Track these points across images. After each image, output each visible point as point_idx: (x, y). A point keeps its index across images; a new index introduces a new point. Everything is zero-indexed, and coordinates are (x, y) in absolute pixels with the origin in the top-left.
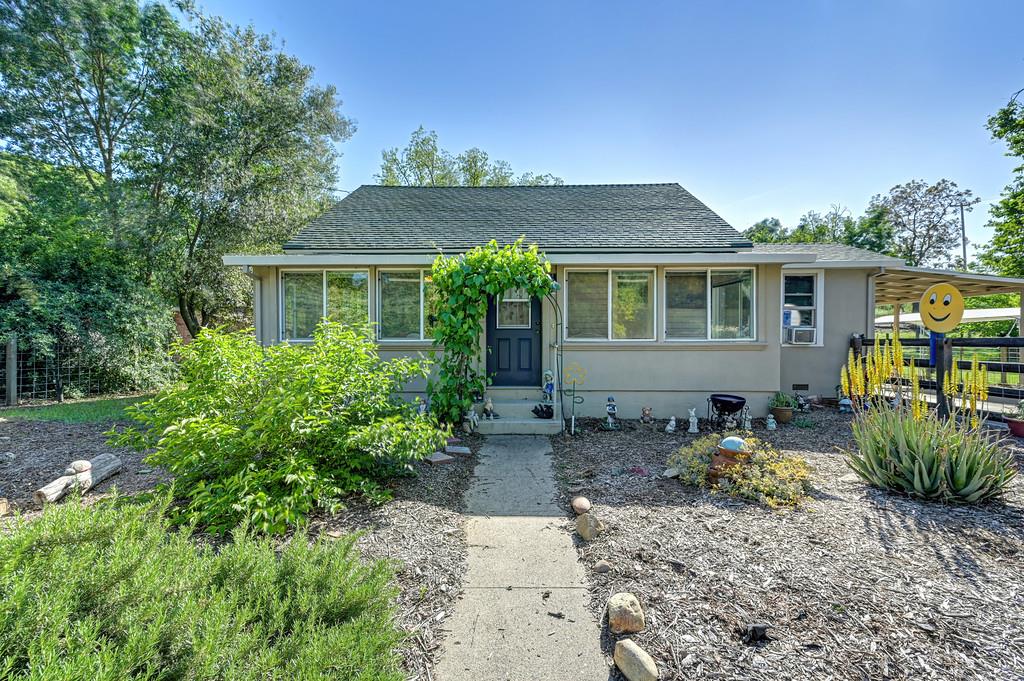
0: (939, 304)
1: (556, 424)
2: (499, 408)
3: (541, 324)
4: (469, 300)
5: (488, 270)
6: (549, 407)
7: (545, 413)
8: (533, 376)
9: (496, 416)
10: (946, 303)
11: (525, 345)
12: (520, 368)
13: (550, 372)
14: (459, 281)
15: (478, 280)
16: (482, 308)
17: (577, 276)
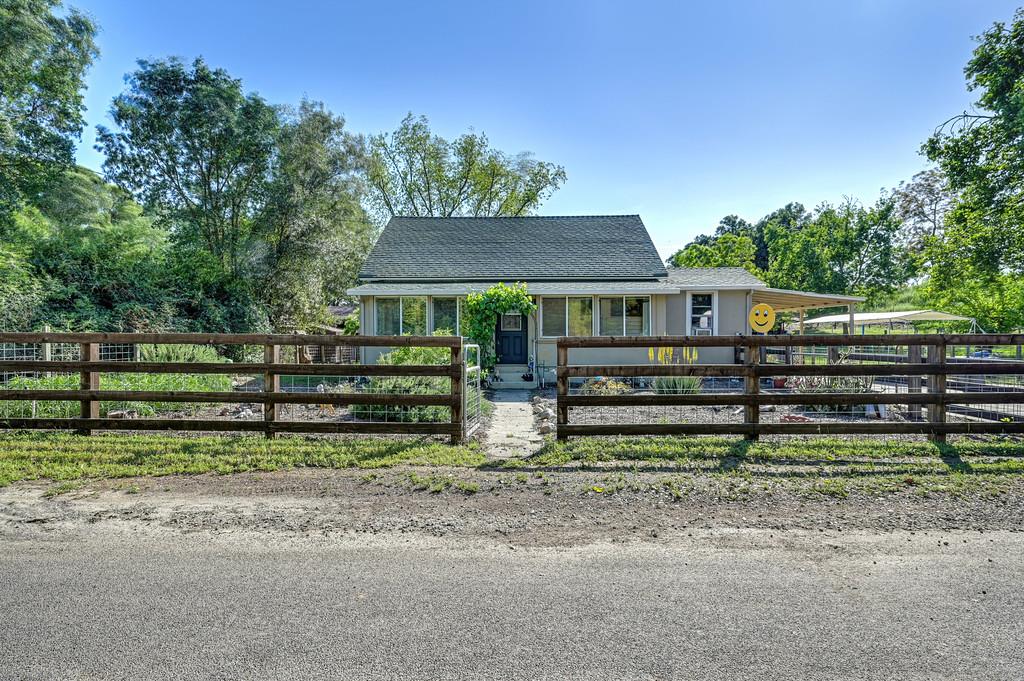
0: (761, 315)
1: (534, 384)
2: (503, 376)
3: (527, 328)
4: (488, 317)
5: (498, 300)
6: (531, 375)
7: (528, 378)
8: (522, 358)
9: (501, 380)
10: (766, 315)
11: (518, 341)
12: (515, 354)
13: (532, 355)
14: (483, 307)
15: (493, 306)
16: (494, 320)
17: (548, 301)
